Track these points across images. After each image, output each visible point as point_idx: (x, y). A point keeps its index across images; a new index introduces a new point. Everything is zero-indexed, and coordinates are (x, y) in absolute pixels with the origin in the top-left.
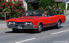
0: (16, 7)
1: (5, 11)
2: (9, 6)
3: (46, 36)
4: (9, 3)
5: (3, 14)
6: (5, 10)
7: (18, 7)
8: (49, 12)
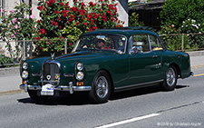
0: (97, 22)
1: (65, 35)
2: (76, 19)
3: (190, 109)
4: (77, 10)
5: (59, 43)
6: (64, 31)
7: (102, 22)
8: (192, 38)
